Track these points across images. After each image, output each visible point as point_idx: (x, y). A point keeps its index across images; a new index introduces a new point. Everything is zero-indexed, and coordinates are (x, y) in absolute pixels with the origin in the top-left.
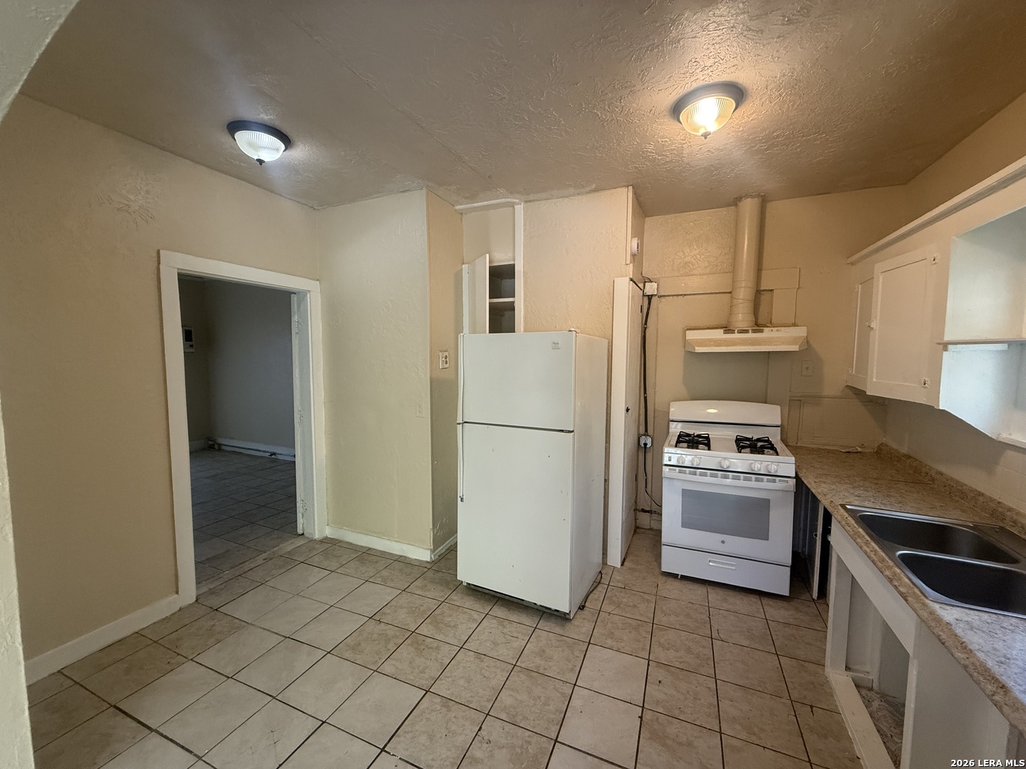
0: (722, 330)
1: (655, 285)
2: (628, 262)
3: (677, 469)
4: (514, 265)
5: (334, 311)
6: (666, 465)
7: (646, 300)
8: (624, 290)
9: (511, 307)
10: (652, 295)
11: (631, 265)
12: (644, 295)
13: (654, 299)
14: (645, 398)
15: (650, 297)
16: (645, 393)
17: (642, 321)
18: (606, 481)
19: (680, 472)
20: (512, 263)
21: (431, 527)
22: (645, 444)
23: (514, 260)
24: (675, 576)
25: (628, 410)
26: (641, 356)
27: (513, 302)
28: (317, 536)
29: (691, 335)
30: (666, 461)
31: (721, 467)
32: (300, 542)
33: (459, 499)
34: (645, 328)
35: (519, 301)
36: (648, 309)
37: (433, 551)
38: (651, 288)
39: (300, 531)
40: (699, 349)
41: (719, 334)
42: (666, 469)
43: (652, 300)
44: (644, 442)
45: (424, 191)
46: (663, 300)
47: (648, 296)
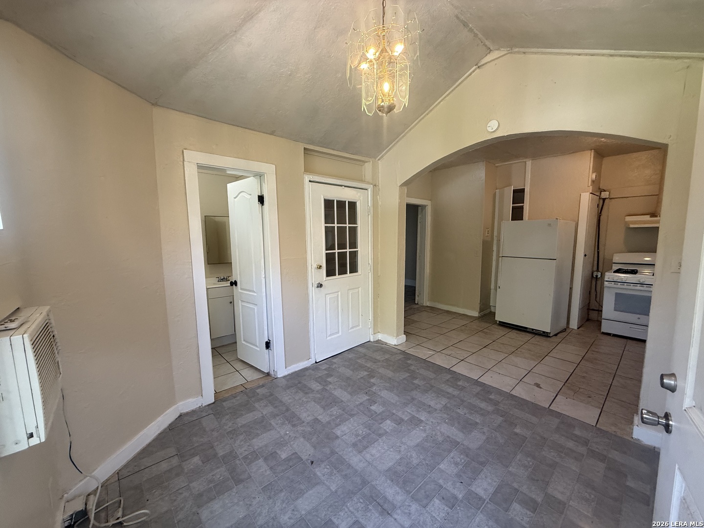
0: (649, 216)
1: (608, 193)
2: (590, 184)
3: (613, 283)
4: (524, 189)
5: (436, 214)
6: (607, 281)
7: (601, 201)
8: (586, 199)
9: (522, 208)
10: (605, 199)
11: (591, 187)
12: (600, 198)
13: (606, 201)
14: (598, 253)
15: (604, 200)
16: (598, 249)
17: (598, 212)
18: (571, 288)
19: (615, 284)
20: (523, 188)
21: (479, 302)
22: (597, 276)
23: (525, 186)
24: (609, 334)
25: (585, 255)
26: (596, 230)
27: (523, 206)
28: (424, 305)
29: (628, 219)
30: (606, 279)
31: (639, 282)
32: (416, 306)
33: (498, 287)
34: (600, 216)
35: (527, 206)
36: (603, 205)
37: (479, 313)
38: (605, 195)
39: (416, 303)
40: (632, 226)
41: (647, 218)
42: (606, 283)
43: (605, 201)
44: (596, 275)
45: (485, 162)
46: (613, 200)
47: (603, 199)
